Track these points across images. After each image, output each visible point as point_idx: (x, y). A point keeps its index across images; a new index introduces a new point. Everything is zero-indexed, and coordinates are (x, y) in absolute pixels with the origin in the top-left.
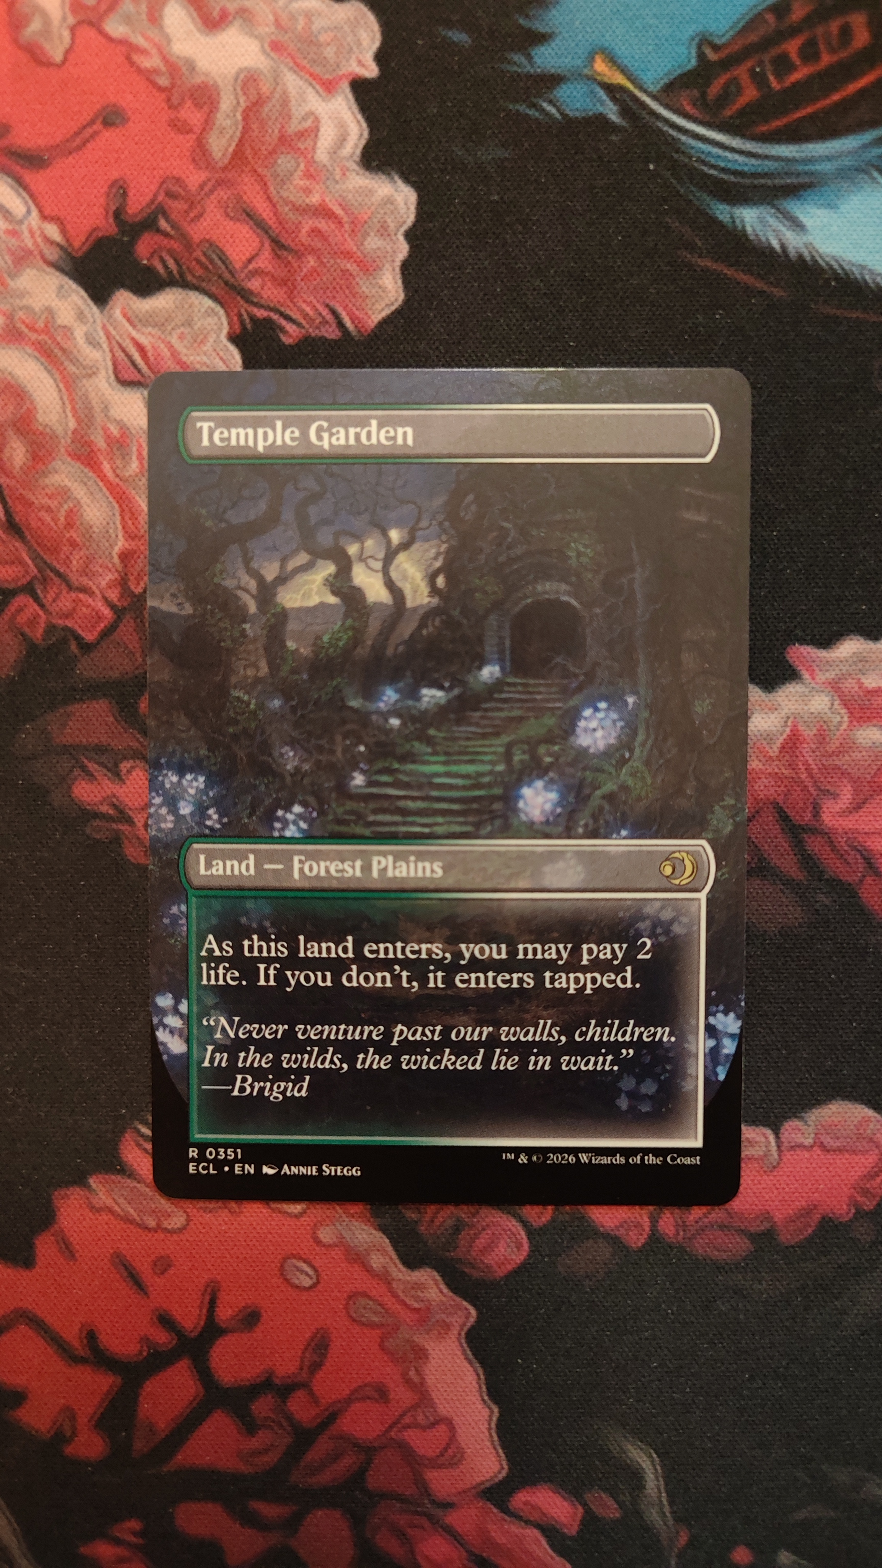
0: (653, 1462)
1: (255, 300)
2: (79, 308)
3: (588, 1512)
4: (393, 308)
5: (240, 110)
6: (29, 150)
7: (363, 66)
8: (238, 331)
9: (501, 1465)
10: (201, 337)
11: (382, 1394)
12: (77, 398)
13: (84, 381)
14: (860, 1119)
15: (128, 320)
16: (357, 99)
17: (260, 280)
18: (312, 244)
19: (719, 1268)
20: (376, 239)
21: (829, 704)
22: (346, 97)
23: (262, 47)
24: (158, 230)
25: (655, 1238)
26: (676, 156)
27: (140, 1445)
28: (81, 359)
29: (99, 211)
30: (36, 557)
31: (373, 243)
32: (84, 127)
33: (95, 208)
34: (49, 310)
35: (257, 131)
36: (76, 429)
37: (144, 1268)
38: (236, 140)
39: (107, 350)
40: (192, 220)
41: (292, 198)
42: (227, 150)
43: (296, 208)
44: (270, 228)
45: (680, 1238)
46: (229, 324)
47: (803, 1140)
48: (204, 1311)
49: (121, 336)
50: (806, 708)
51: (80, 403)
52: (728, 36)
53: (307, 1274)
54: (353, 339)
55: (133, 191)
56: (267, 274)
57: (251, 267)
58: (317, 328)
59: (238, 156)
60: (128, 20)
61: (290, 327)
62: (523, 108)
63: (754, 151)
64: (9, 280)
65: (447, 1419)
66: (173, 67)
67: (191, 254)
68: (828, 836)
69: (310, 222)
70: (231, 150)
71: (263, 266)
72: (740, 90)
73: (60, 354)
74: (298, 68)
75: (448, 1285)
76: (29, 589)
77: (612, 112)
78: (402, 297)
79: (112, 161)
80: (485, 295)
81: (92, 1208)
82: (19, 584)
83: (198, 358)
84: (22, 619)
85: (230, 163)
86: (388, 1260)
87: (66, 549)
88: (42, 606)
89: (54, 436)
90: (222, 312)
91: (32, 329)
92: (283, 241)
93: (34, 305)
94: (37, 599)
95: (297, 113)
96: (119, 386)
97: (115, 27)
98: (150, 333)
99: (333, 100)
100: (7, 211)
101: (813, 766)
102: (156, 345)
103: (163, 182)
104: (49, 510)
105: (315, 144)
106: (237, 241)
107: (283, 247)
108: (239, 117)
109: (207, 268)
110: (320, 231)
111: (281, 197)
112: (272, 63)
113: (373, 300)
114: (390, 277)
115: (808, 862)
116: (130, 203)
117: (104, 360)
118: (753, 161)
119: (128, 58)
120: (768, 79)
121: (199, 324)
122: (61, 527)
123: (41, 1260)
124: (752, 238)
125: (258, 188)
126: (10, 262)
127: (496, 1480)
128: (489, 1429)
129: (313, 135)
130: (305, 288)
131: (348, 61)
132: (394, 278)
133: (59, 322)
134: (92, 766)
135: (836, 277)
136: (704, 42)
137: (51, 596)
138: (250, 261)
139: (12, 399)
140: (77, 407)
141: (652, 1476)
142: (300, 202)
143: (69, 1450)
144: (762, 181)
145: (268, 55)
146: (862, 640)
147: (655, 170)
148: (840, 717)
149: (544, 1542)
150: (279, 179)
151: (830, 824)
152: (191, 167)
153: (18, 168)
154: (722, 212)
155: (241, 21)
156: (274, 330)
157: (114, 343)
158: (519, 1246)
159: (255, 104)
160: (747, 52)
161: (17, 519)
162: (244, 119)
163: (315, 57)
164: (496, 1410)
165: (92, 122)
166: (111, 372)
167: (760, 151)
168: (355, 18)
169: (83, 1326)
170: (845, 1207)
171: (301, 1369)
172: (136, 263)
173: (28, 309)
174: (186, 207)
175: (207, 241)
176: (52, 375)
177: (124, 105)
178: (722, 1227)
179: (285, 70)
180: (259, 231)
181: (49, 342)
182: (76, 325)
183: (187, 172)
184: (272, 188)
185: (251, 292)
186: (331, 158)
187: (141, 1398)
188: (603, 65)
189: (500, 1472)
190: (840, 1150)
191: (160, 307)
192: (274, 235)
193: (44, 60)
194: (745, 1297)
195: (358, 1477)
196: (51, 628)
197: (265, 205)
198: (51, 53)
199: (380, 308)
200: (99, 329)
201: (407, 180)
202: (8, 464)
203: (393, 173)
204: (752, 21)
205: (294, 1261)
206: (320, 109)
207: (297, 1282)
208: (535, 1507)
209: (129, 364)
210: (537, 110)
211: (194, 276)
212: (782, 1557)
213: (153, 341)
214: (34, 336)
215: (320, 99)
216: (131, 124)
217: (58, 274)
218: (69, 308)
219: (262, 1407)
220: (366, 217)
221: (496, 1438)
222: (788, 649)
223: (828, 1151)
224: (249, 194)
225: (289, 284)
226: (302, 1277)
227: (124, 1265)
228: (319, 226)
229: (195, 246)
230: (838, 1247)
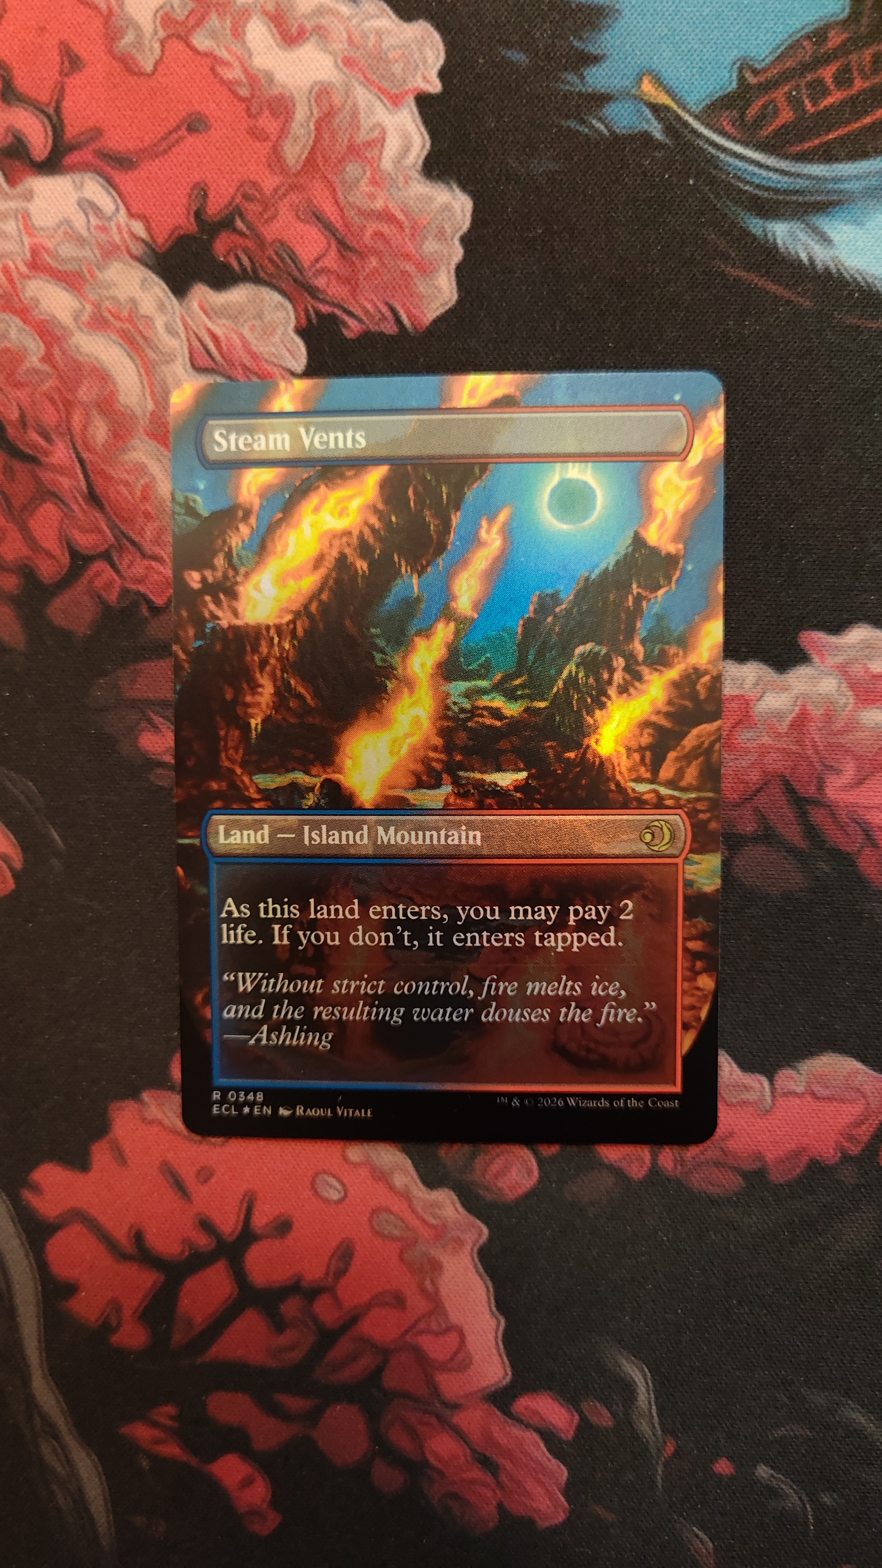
0: (645, 1376)
1: (321, 297)
2: (160, 300)
3: (583, 1418)
4: (447, 308)
5: (313, 120)
6: (119, 152)
7: (428, 81)
8: (304, 325)
9: (505, 1370)
10: (271, 329)
11: (399, 1301)
12: (155, 382)
13: (163, 367)
14: (848, 1070)
15: (205, 312)
16: (421, 113)
17: (326, 279)
18: (375, 246)
19: (713, 1201)
20: (434, 243)
21: (836, 685)
22: (411, 110)
23: (336, 62)
24: (235, 230)
25: (655, 1171)
26: (714, 172)
27: (178, 1338)
28: (161, 347)
29: (181, 210)
30: (113, 527)
31: (431, 246)
32: (170, 133)
33: (178, 208)
34: (133, 301)
35: (328, 140)
36: (154, 411)
37: (188, 1175)
38: (309, 148)
39: (185, 339)
40: (266, 222)
41: (358, 203)
42: (300, 157)
43: (361, 212)
44: (337, 230)
45: (678, 1172)
46: (296, 318)
47: (795, 1088)
48: (242, 1217)
49: (198, 327)
50: (814, 689)
51: (158, 387)
52: (767, 61)
53: (336, 1189)
54: (409, 335)
55: (214, 193)
56: (332, 273)
57: (318, 266)
58: (377, 324)
59: (310, 163)
60: (213, 35)
61: (351, 322)
62: (572, 124)
63: (787, 169)
64: (98, 273)
65: (457, 1326)
66: (253, 79)
67: (263, 252)
68: (830, 808)
69: (374, 226)
70: (303, 157)
71: (329, 266)
72: (776, 112)
73: (141, 341)
74: (368, 82)
75: (464, 1205)
76: (106, 556)
77: (656, 130)
78: (455, 297)
79: (195, 165)
80: (532, 297)
81: (144, 1120)
82: (98, 551)
83: (267, 349)
84: (98, 583)
85: (302, 169)
86: (409, 1179)
87: (140, 520)
88: (117, 571)
89: (133, 417)
90: (290, 307)
91: (118, 318)
92: (348, 243)
93: (119, 296)
94: (113, 566)
95: (365, 125)
96: (194, 373)
97: (202, 41)
98: (224, 325)
99: (399, 113)
100: (98, 209)
101: (819, 744)
102: (229, 336)
103: (242, 185)
104: (127, 484)
105: (381, 153)
106: (306, 241)
107: (348, 248)
108: (312, 127)
109: (278, 266)
110: (382, 235)
111: (348, 202)
112: (344, 77)
113: (429, 300)
114: (446, 279)
115: (811, 832)
116: (210, 204)
117: (182, 349)
118: (786, 179)
119: (213, 70)
120: (803, 102)
121: (269, 317)
122: (138, 500)
123: (96, 1166)
124: (782, 250)
125: (328, 193)
126: (99, 256)
127: (501, 1385)
128: (496, 1338)
129: (379, 145)
130: (367, 287)
131: (414, 77)
132: (449, 280)
133: (142, 312)
134: (158, 719)
135: (861, 290)
136: (744, 66)
137: (125, 562)
138: (317, 260)
139: (97, 382)
140: (156, 390)
141: (643, 1390)
142: (366, 207)
143: (115, 1339)
144: (794, 198)
145: (341, 70)
146: (870, 629)
147: (694, 185)
148: (846, 699)
149: (542, 1445)
150: (347, 185)
151: (832, 797)
152: (267, 172)
153: (109, 168)
154: (755, 225)
155: (317, 37)
156: (338, 326)
157: (191, 332)
158: (530, 1172)
159: (328, 115)
160: (785, 77)
161: (98, 491)
162: (317, 129)
163: (384, 73)
164: (503, 1321)
165: (178, 127)
166: (187, 359)
167: (793, 170)
168: (422, 37)
169: (132, 1226)
170: (831, 1151)
171: (327, 1274)
172: (213, 259)
173: (114, 299)
174: (260, 209)
175: (280, 241)
176: (134, 361)
177: (207, 113)
178: (717, 1164)
179: (356, 84)
180: (326, 233)
181: (132, 330)
182: (157, 315)
183: (263, 177)
184: (340, 194)
185: (318, 289)
186: (395, 166)
187: (181, 1294)
188: (650, 86)
189: (504, 1378)
190: (830, 1099)
191: (234, 301)
192: (340, 237)
193: (136, 70)
194: (735, 1229)
195: (375, 1376)
196: (125, 592)
197: (333, 209)
198: (142, 63)
199: (435, 307)
200: (178, 320)
201: (464, 187)
202: (91, 441)
203: (452, 182)
204: (791, 47)
205: (325, 1176)
206: (387, 121)
207: (326, 1195)
208: (536, 1413)
209: (204, 352)
210: (587, 127)
211: (266, 273)
212: (761, 1471)
213: (226, 332)
214: (118, 324)
215: (387, 112)
216: (213, 129)
217: (142, 268)
218: (151, 299)
219: (290, 1308)
220: (425, 222)
221: (501, 1346)
222: (800, 635)
223: (818, 1098)
224: (319, 198)
225: (353, 282)
226: (331, 1191)
227: (171, 1172)
228: (382, 230)
229: (268, 245)
230: (824, 1188)
